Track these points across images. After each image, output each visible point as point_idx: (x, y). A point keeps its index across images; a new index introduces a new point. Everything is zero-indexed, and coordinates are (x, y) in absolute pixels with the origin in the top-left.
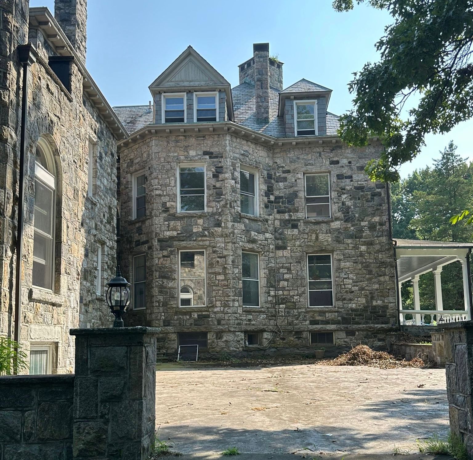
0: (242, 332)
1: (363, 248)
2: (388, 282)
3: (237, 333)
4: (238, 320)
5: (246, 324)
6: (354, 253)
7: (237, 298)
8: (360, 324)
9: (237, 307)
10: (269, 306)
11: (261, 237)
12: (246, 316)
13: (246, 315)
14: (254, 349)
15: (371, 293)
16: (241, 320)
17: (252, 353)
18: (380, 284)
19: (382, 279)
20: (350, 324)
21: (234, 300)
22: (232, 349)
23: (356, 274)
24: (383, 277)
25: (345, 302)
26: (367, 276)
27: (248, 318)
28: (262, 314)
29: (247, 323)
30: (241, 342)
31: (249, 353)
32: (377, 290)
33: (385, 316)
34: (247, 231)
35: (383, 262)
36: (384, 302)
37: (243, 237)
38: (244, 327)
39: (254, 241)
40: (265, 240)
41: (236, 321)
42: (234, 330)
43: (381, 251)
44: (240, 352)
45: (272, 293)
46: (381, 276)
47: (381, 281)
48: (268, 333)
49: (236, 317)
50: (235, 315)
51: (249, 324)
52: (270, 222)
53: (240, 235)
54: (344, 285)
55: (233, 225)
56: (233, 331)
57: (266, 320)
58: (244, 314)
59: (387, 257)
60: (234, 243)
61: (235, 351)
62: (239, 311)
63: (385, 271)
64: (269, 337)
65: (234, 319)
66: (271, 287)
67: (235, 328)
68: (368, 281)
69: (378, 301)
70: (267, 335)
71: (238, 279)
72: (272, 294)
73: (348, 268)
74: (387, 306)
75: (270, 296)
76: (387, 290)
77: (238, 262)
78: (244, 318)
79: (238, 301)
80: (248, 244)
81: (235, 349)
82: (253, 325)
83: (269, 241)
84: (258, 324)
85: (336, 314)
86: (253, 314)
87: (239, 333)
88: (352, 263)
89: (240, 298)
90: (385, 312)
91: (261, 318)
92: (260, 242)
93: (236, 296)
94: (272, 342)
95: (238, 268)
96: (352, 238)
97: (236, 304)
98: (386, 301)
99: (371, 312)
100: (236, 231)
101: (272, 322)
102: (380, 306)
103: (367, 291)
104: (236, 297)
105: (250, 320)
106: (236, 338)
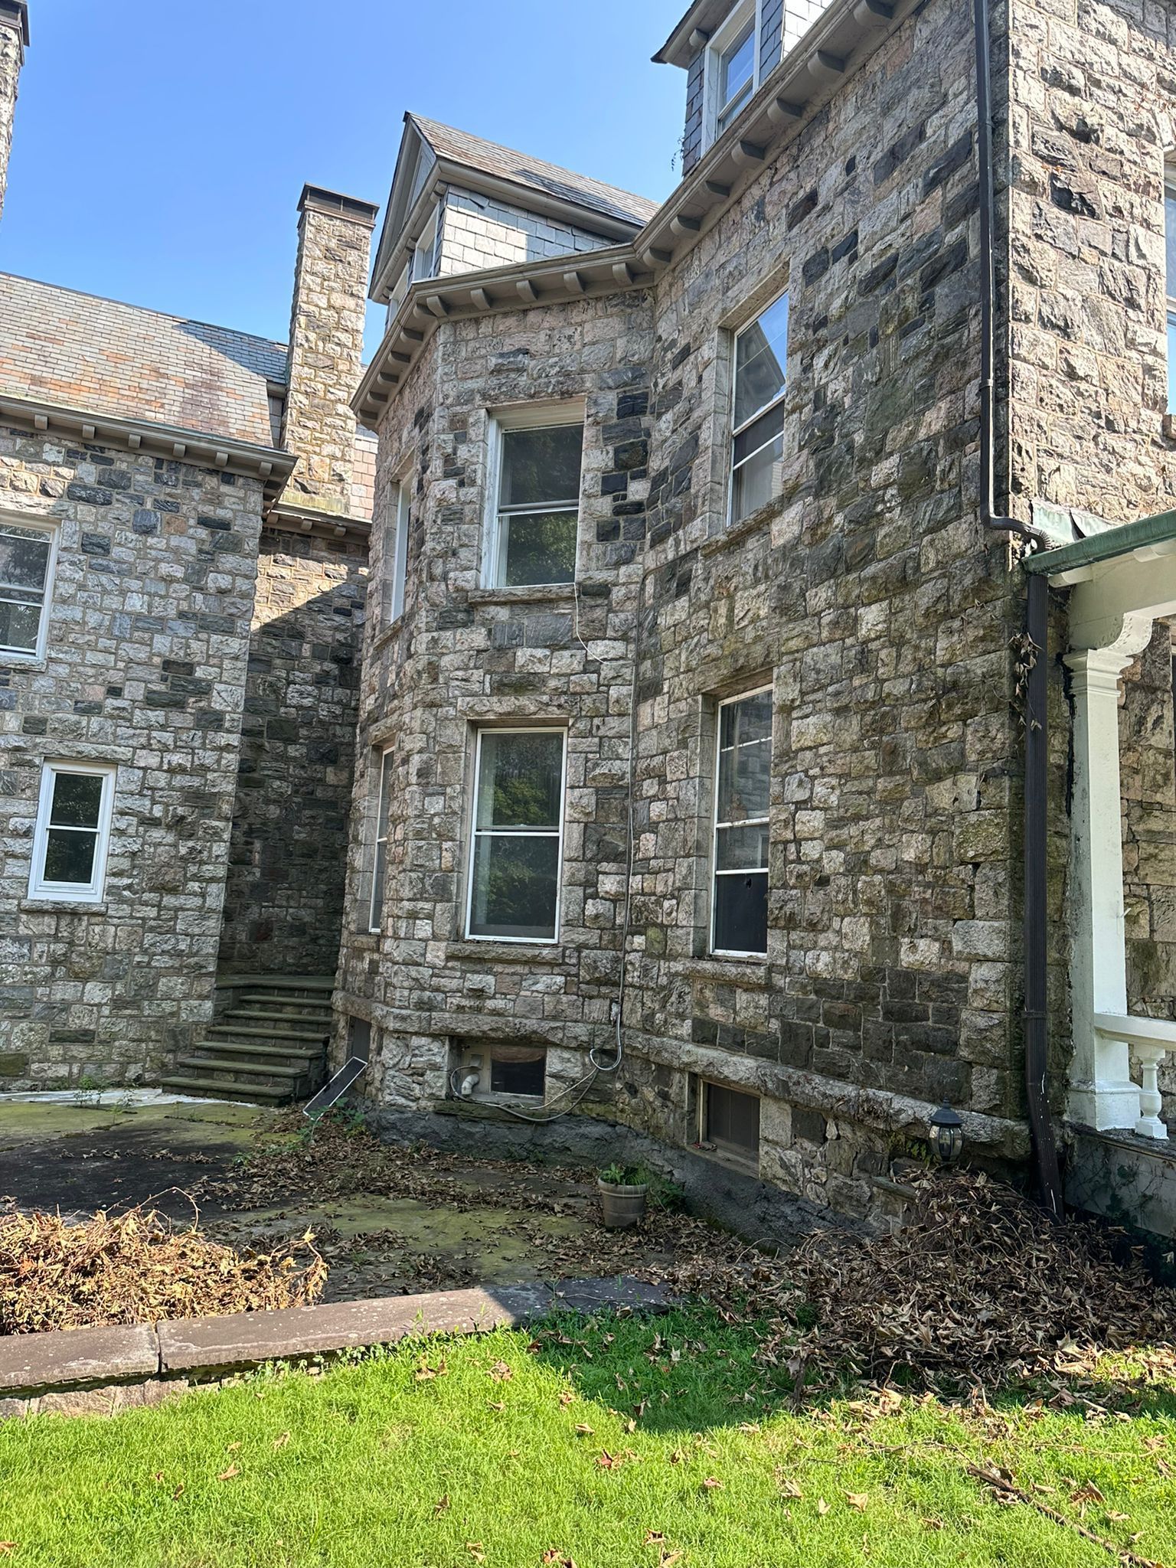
0: (435, 1036)
1: (872, 617)
2: (973, 818)
3: (415, 1041)
4: (424, 989)
5: (460, 1009)
6: (835, 659)
7: (428, 906)
8: (841, 1076)
9: (425, 940)
10: (593, 937)
11: (566, 661)
12: (463, 978)
13: (464, 972)
14: (485, 1113)
15: (891, 888)
16: (437, 990)
17: (476, 1129)
18: (933, 832)
19: (942, 794)
20: (805, 1065)
21: (413, 916)
22: (388, 1098)
23: (840, 776)
24: (948, 783)
25: (795, 936)
26: (881, 783)
27: (468, 984)
28: (546, 970)
29: (465, 1002)
30: (429, 1075)
31: (463, 1126)
32: (920, 868)
33: (950, 1047)
34: (500, 651)
35: (955, 686)
36: (946, 946)
37: (477, 675)
38: (443, 1019)
39: (526, 684)
40: (585, 672)
41: (416, 994)
42: (398, 1025)
43: (949, 616)
44: (419, 1114)
45: (609, 884)
46: (937, 777)
47: (936, 812)
48: (566, 1055)
49: (416, 980)
50: (413, 972)
51: (479, 1010)
52: (618, 594)
53: (460, 674)
54: (797, 842)
55: (435, 641)
56: (396, 1031)
57: (564, 999)
58: (452, 969)
59: (973, 645)
60: (432, 705)
61: (401, 1110)
62: (429, 957)
63: (962, 739)
64: (575, 1072)
65: (406, 984)
66: (607, 860)
67: (403, 1019)
68: (883, 814)
69: (922, 944)
70: (562, 1060)
71: (439, 835)
72: (607, 887)
73: (816, 747)
74: (963, 978)
75: (595, 896)
76: (965, 872)
77: (443, 773)
78: (454, 984)
79: (430, 917)
80: (495, 699)
81: (401, 1101)
82: (495, 1013)
83: (607, 671)
84: (520, 1009)
85: (763, 1000)
86: (498, 968)
87: (424, 1041)
88: (828, 718)
89: (439, 906)
90: (950, 1016)
91: (540, 987)
92: (553, 683)
93: (427, 900)
94: (590, 1092)
95: (444, 794)
96: (833, 575)
97: (424, 929)
98: (957, 946)
99: (889, 1014)
100: (445, 661)
101: (597, 1009)
102: (929, 973)
103: (878, 878)
104: (421, 904)
105: (479, 993)
106: (408, 1059)
